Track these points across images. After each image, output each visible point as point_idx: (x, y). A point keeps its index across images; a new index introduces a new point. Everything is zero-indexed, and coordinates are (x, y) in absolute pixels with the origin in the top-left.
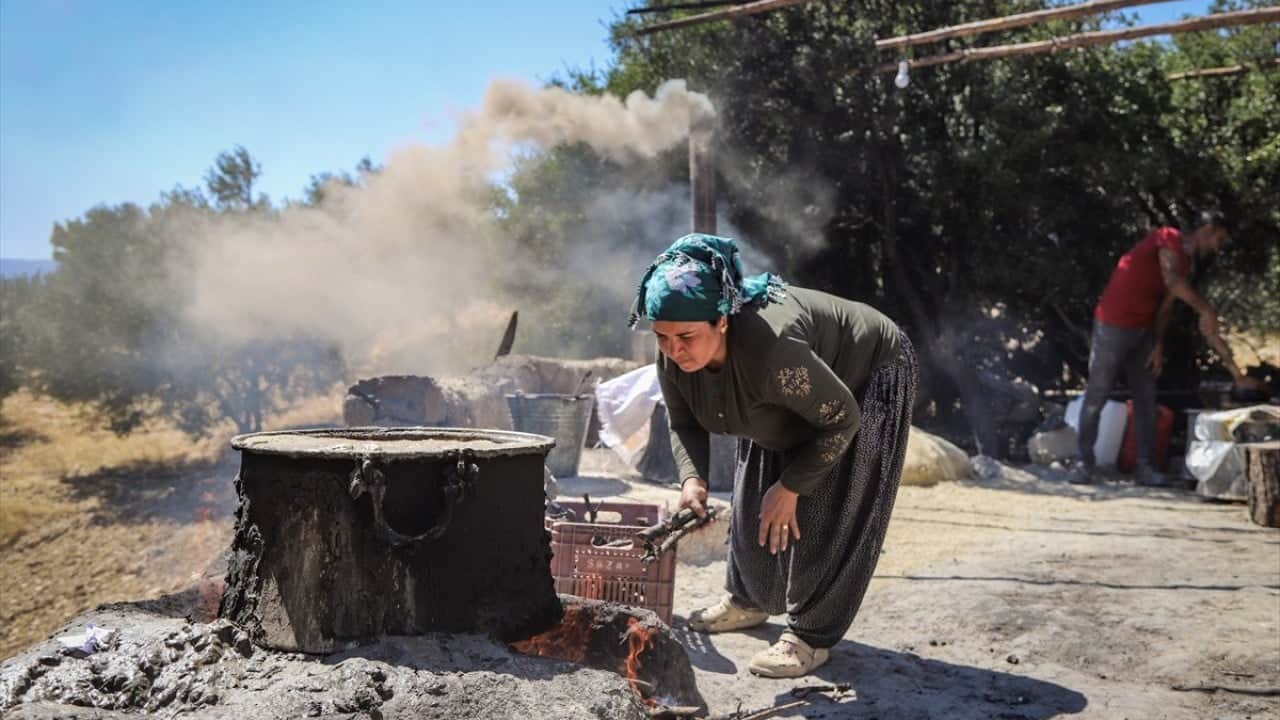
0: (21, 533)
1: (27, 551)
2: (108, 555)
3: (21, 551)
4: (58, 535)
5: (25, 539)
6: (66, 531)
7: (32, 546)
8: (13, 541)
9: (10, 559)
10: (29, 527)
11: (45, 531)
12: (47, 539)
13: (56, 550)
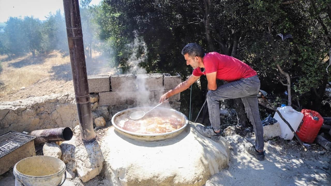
0: (40, 80)
1: (40, 84)
2: (53, 86)
3: (39, 84)
4: (46, 81)
5: (40, 81)
6: (48, 80)
7: (41, 83)
8: (38, 82)
9: (37, 85)
10: (41, 79)
11: (44, 80)
12: (44, 81)
13: (45, 84)
